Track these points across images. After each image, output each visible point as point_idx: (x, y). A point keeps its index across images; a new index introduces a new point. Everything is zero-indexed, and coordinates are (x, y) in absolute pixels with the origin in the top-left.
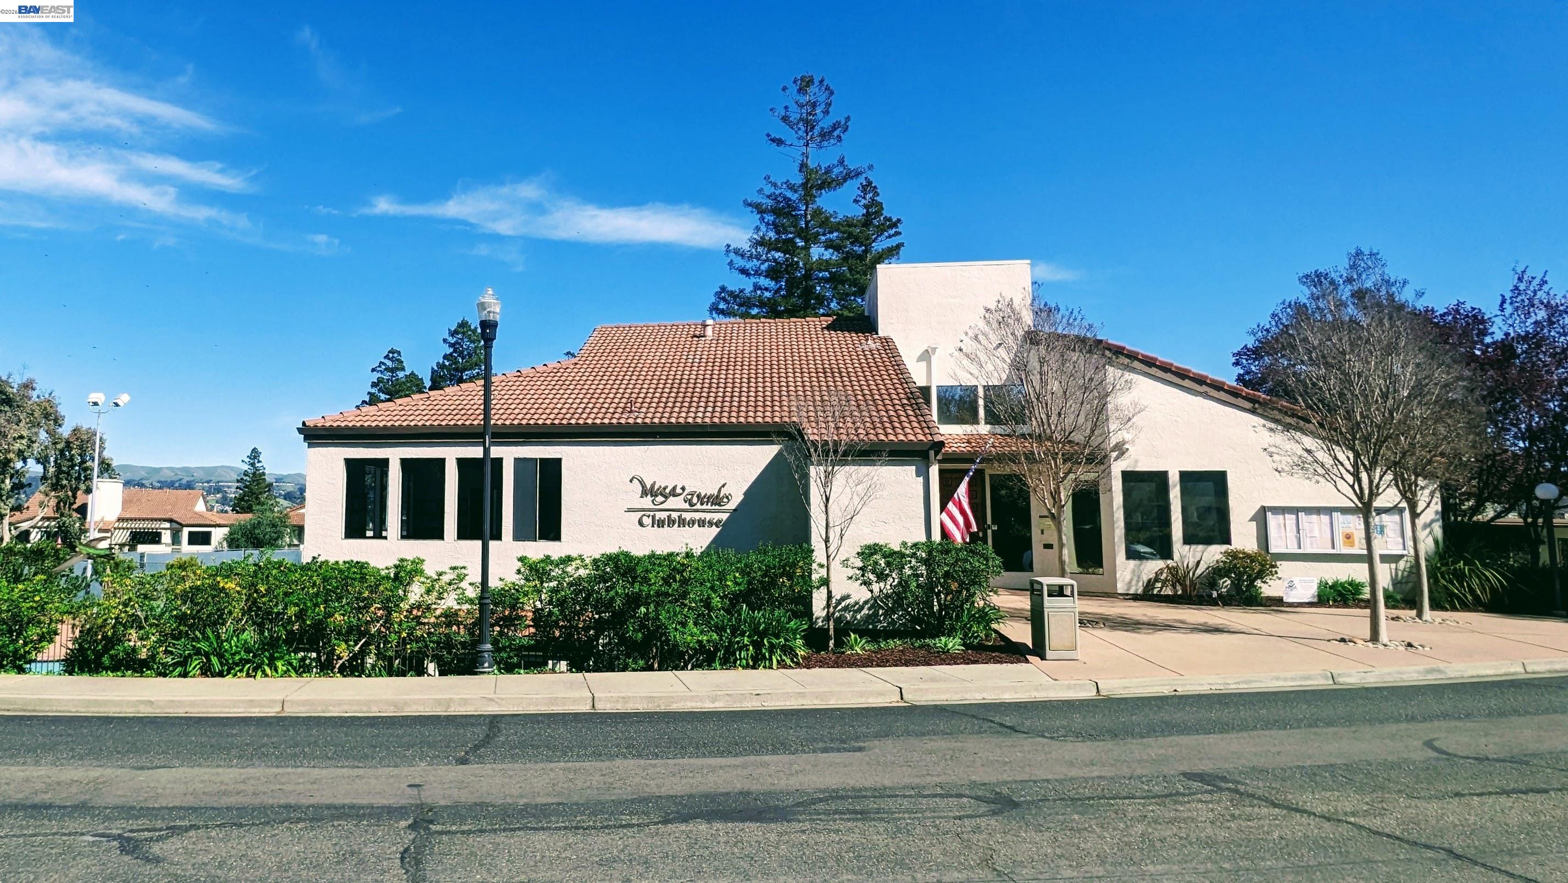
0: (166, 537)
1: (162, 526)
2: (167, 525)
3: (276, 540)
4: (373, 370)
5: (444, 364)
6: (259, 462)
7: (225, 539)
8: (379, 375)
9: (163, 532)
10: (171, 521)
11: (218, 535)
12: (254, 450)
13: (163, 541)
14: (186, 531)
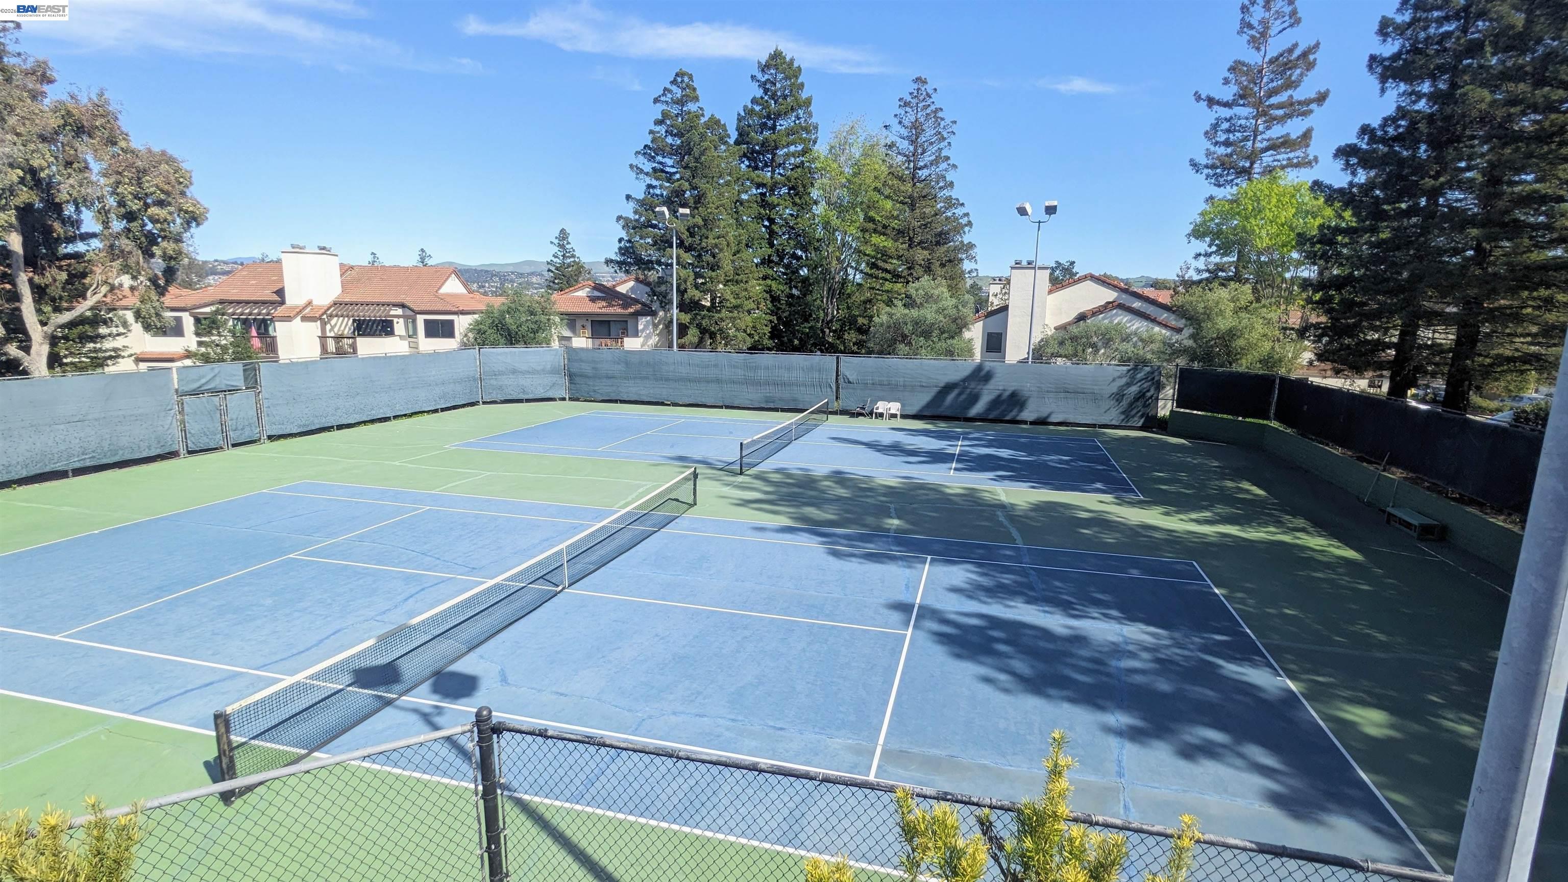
0: (399, 327)
1: (392, 313)
2: (399, 311)
3: (535, 332)
4: (656, 101)
5: (752, 110)
6: (568, 243)
7: (471, 330)
8: (664, 107)
9: (395, 320)
10: (403, 306)
11: (462, 324)
12: (563, 231)
13: (396, 333)
14: (420, 319)
